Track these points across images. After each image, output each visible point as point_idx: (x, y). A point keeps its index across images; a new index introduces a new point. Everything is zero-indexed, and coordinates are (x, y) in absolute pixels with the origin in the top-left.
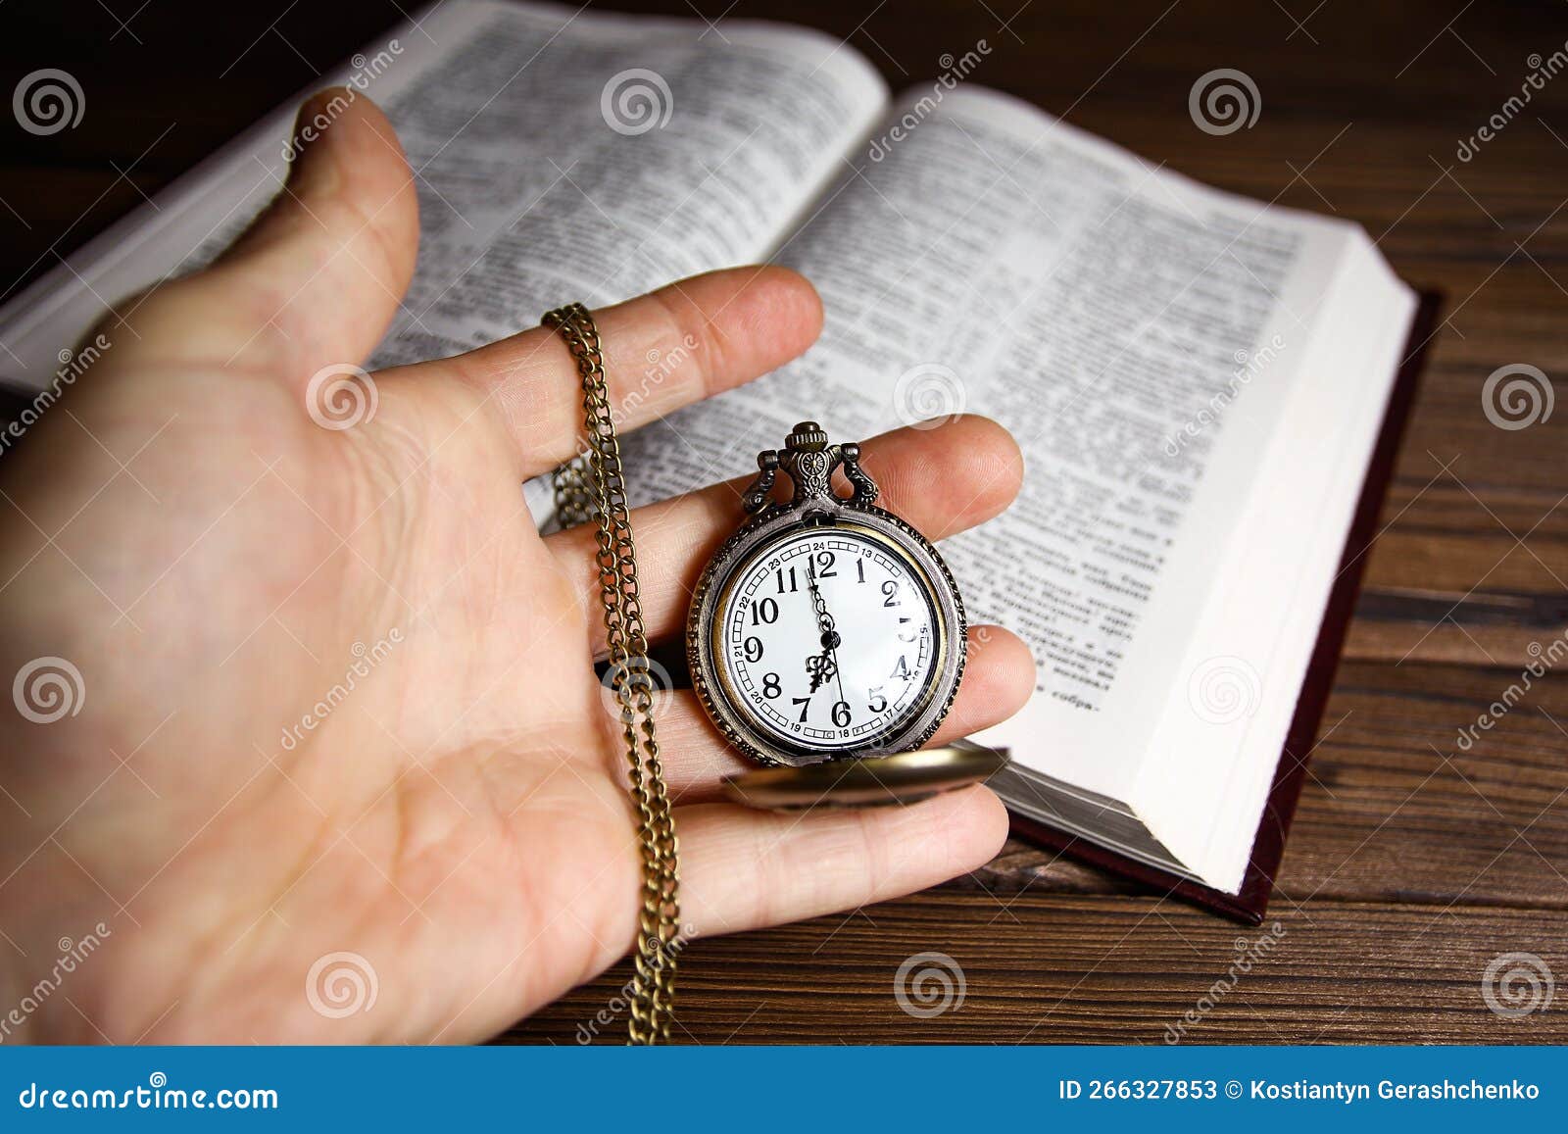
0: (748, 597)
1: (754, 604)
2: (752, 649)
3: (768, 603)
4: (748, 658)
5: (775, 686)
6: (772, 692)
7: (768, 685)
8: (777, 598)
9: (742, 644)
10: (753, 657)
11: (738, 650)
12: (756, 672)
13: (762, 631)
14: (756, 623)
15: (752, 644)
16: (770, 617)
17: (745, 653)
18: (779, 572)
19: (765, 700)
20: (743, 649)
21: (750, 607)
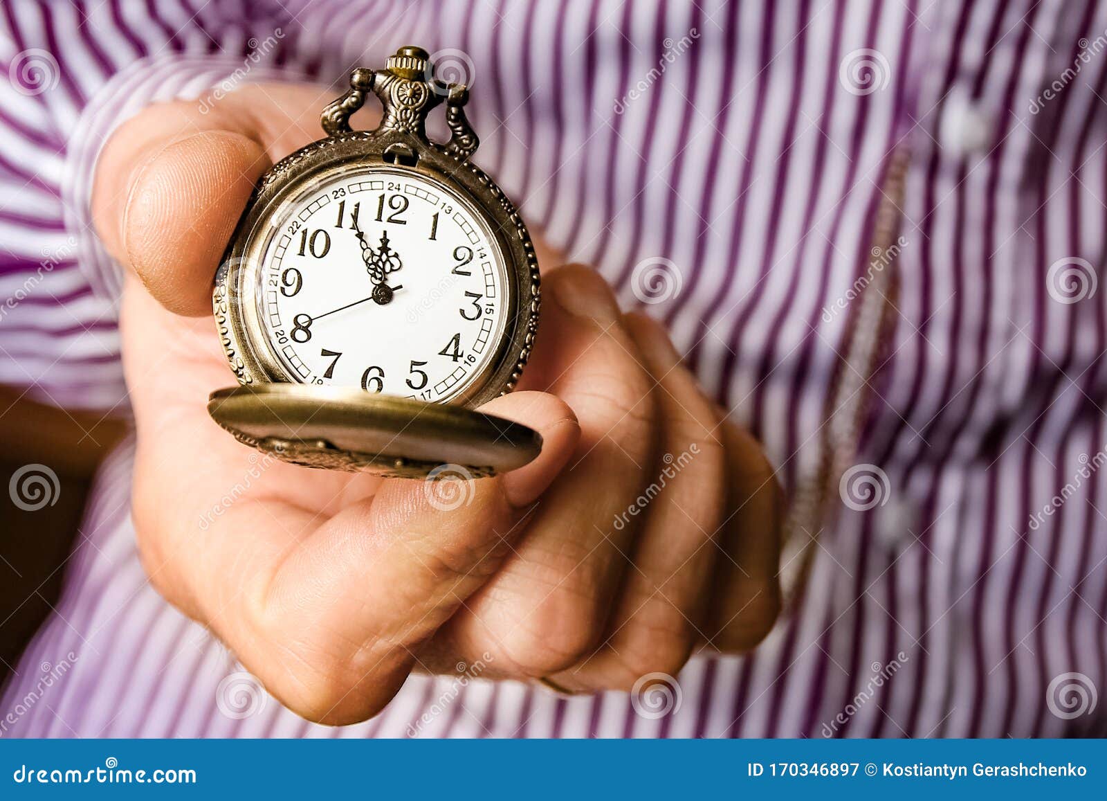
0: (300, 222)
1: (305, 232)
2: (289, 281)
3: (321, 235)
4: (283, 290)
5: (306, 329)
6: (301, 335)
7: (298, 326)
8: (334, 234)
9: (281, 273)
10: (290, 291)
11: (274, 278)
12: (289, 309)
13: (307, 265)
14: (302, 254)
15: (292, 276)
16: (319, 252)
17: (281, 284)
18: (342, 204)
19: (291, 341)
20: (280, 279)
21: (299, 234)
